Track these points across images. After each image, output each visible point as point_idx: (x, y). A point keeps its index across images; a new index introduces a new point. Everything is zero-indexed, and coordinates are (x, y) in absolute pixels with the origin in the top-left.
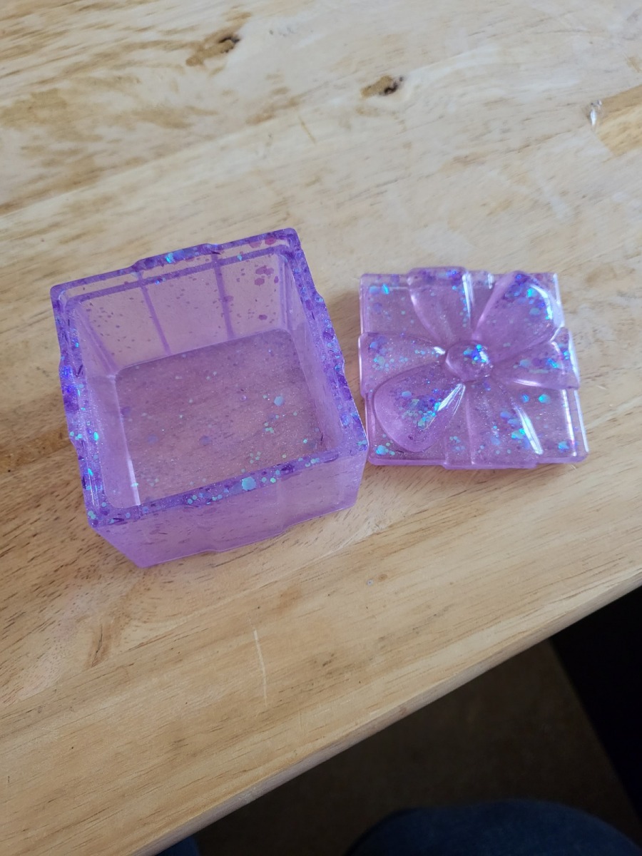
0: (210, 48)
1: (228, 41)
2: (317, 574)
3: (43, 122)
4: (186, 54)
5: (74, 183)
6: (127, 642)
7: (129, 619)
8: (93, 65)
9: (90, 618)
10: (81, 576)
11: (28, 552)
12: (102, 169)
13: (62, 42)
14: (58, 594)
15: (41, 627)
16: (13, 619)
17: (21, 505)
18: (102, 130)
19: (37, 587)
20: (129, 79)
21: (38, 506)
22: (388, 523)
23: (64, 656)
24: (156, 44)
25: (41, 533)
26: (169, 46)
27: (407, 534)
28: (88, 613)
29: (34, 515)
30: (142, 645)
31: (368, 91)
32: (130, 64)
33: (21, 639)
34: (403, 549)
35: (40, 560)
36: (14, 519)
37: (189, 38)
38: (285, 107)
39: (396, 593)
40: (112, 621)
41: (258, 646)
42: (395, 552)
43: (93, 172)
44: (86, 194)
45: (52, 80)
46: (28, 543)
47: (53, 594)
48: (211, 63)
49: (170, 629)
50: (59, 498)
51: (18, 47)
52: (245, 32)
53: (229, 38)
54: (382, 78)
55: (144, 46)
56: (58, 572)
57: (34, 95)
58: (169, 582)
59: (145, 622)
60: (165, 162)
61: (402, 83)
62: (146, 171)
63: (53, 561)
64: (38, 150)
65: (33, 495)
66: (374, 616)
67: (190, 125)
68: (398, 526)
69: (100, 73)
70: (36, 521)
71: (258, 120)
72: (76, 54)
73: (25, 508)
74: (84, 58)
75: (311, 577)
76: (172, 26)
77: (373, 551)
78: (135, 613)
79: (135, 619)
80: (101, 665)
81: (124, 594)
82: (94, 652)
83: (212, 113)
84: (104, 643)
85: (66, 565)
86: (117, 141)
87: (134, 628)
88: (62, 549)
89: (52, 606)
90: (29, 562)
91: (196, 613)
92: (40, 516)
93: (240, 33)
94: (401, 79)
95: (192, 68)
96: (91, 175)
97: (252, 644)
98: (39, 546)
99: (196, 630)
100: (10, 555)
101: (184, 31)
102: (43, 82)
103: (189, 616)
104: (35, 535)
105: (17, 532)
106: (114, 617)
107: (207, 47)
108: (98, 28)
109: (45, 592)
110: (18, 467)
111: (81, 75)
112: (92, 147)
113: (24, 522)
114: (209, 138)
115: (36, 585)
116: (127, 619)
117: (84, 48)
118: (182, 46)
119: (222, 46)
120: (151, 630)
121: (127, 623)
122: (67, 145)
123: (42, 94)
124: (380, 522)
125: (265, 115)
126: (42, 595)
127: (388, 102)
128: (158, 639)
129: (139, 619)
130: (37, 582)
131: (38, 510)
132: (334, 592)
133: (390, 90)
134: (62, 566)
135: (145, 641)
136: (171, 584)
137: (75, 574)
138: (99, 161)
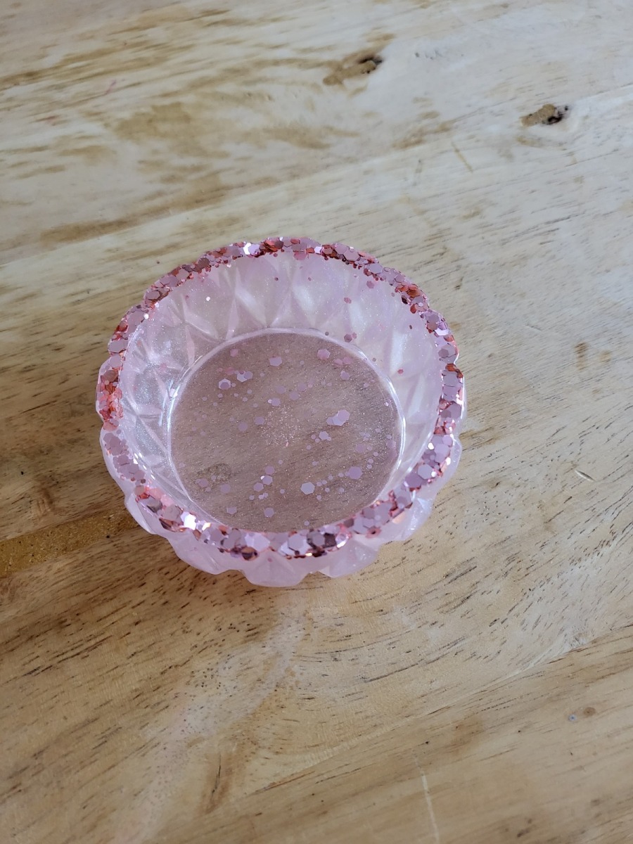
0: (350, 68)
1: (370, 62)
2: (501, 701)
3: (164, 136)
4: (324, 73)
5: (196, 202)
6: (253, 781)
7: (257, 746)
8: (221, 79)
9: (206, 742)
10: (195, 682)
11: (127, 645)
12: (228, 188)
13: (188, 56)
14: (163, 705)
15: (142, 749)
16: (105, 737)
17: (121, 581)
18: (228, 147)
19: (138, 693)
20: (260, 96)
21: (143, 585)
22: (591, 637)
23: (169, 795)
24: (289, 61)
25: (144, 621)
26: (304, 64)
27: (616, 653)
28: (204, 735)
29: (137, 595)
30: (273, 786)
31: (529, 120)
32: (261, 80)
33: (113, 766)
34: (614, 674)
35: (142, 656)
36: (111, 599)
37: (327, 57)
38: (436, 132)
39: (608, 736)
40: (234, 749)
41: (428, 799)
42: (603, 677)
43: (218, 190)
44: (209, 214)
45: (175, 93)
46: (129, 633)
47: (159, 703)
48: (350, 84)
49: (312, 765)
50: (169, 576)
51: (140, 59)
52: (389, 53)
53: (371, 58)
54: (544, 107)
55: (276, 63)
56: (166, 675)
57: (154, 108)
58: (309, 699)
59: (277, 753)
60: (300, 183)
61: (568, 112)
62: (279, 193)
63: (160, 659)
64: (157, 165)
65: (137, 570)
66: (581, 768)
67: (327, 146)
68: (605, 641)
69: (229, 88)
70: (139, 605)
71: (406, 145)
72: (202, 68)
73: (125, 587)
74: (211, 73)
75: (494, 704)
76: (307, 44)
77: (574, 673)
78: (264, 739)
79: (264, 747)
80: (220, 811)
81: (249, 711)
82: (209, 792)
83: (353, 134)
84: (223, 779)
85: (176, 666)
86: (245, 159)
87: (263, 761)
88: (171, 643)
89: (156, 721)
90: (128, 658)
91: (345, 744)
92: (144, 598)
93: (382, 54)
94: (566, 109)
95: (331, 87)
96: (216, 194)
97: (420, 795)
98: (141, 637)
99: (345, 769)
100: (105, 647)
101: (321, 49)
102: (166, 95)
103: (334, 748)
104: (137, 623)
105: (115, 618)
106: (236, 744)
107: (346, 66)
108: (228, 44)
109: (148, 701)
110: (119, 533)
111: (207, 89)
112: (217, 164)
113: (125, 605)
114: (350, 160)
115: (136, 690)
116: (254, 747)
117: (211, 63)
118: (319, 65)
119: (363, 66)
120: (285, 765)
121: (254, 753)
122: (190, 161)
123: (164, 107)
124: (580, 634)
125: (413, 140)
126: (143, 705)
127: (553, 131)
128: (294, 779)
129: (269, 748)
130: (138, 686)
131: (142, 590)
132: (526, 727)
133: (555, 118)
134: (170, 667)
135: (276, 780)
136: (312, 701)
137: (187, 679)
138: (224, 179)
